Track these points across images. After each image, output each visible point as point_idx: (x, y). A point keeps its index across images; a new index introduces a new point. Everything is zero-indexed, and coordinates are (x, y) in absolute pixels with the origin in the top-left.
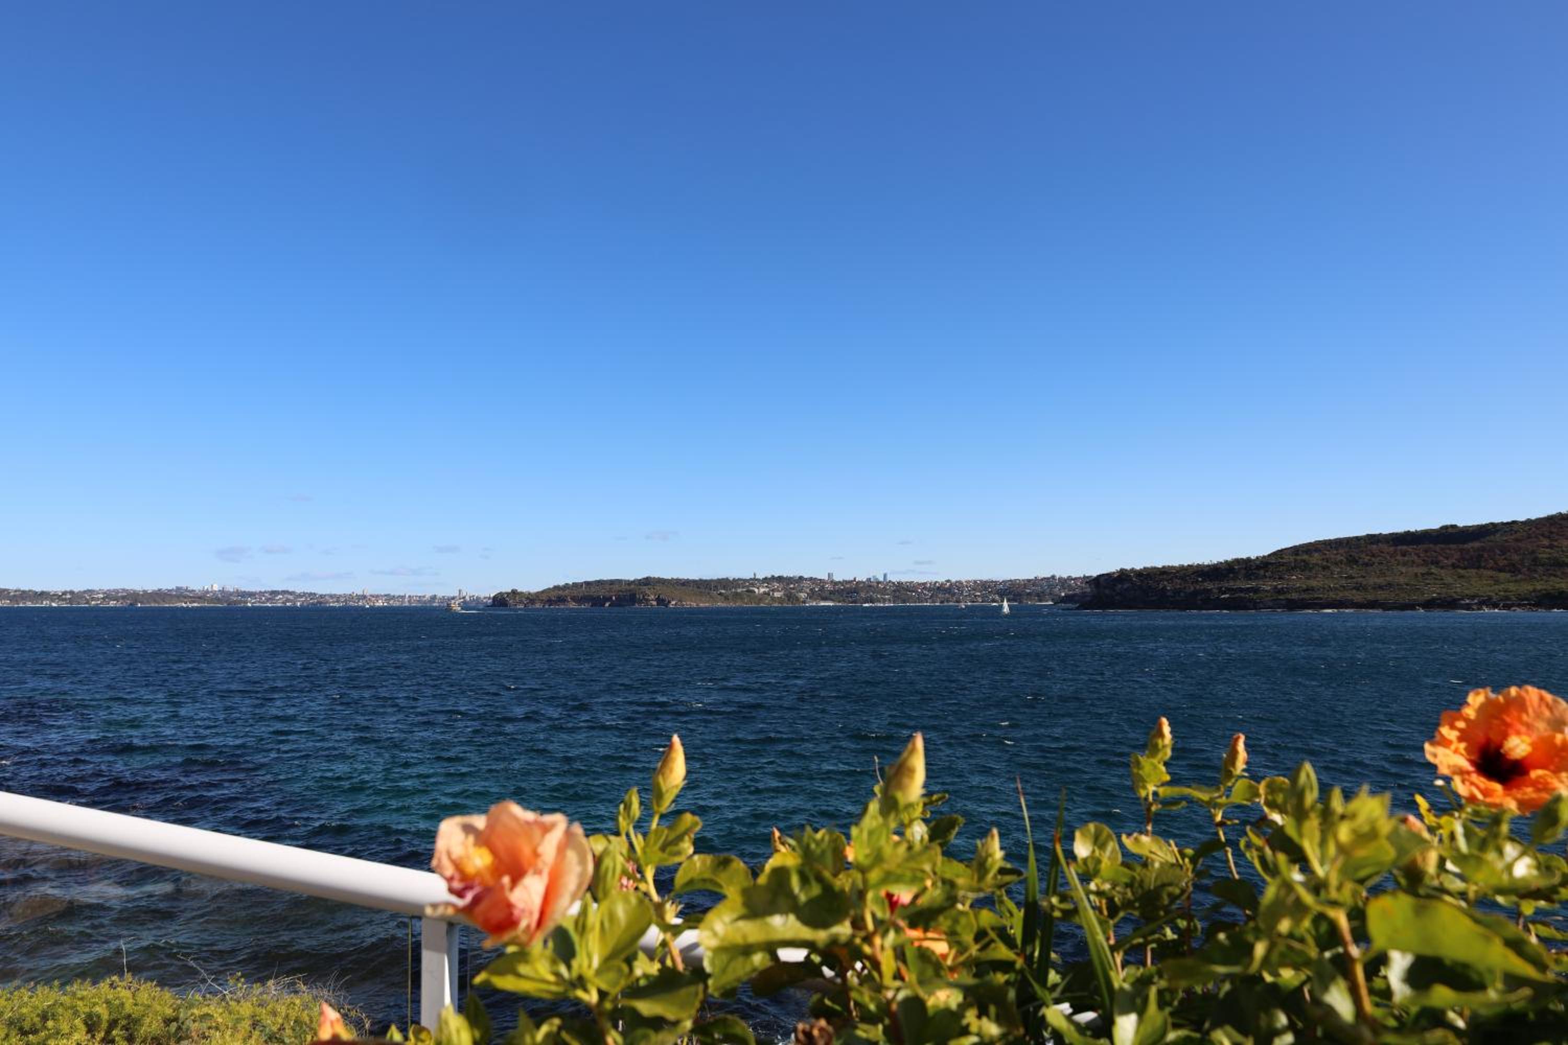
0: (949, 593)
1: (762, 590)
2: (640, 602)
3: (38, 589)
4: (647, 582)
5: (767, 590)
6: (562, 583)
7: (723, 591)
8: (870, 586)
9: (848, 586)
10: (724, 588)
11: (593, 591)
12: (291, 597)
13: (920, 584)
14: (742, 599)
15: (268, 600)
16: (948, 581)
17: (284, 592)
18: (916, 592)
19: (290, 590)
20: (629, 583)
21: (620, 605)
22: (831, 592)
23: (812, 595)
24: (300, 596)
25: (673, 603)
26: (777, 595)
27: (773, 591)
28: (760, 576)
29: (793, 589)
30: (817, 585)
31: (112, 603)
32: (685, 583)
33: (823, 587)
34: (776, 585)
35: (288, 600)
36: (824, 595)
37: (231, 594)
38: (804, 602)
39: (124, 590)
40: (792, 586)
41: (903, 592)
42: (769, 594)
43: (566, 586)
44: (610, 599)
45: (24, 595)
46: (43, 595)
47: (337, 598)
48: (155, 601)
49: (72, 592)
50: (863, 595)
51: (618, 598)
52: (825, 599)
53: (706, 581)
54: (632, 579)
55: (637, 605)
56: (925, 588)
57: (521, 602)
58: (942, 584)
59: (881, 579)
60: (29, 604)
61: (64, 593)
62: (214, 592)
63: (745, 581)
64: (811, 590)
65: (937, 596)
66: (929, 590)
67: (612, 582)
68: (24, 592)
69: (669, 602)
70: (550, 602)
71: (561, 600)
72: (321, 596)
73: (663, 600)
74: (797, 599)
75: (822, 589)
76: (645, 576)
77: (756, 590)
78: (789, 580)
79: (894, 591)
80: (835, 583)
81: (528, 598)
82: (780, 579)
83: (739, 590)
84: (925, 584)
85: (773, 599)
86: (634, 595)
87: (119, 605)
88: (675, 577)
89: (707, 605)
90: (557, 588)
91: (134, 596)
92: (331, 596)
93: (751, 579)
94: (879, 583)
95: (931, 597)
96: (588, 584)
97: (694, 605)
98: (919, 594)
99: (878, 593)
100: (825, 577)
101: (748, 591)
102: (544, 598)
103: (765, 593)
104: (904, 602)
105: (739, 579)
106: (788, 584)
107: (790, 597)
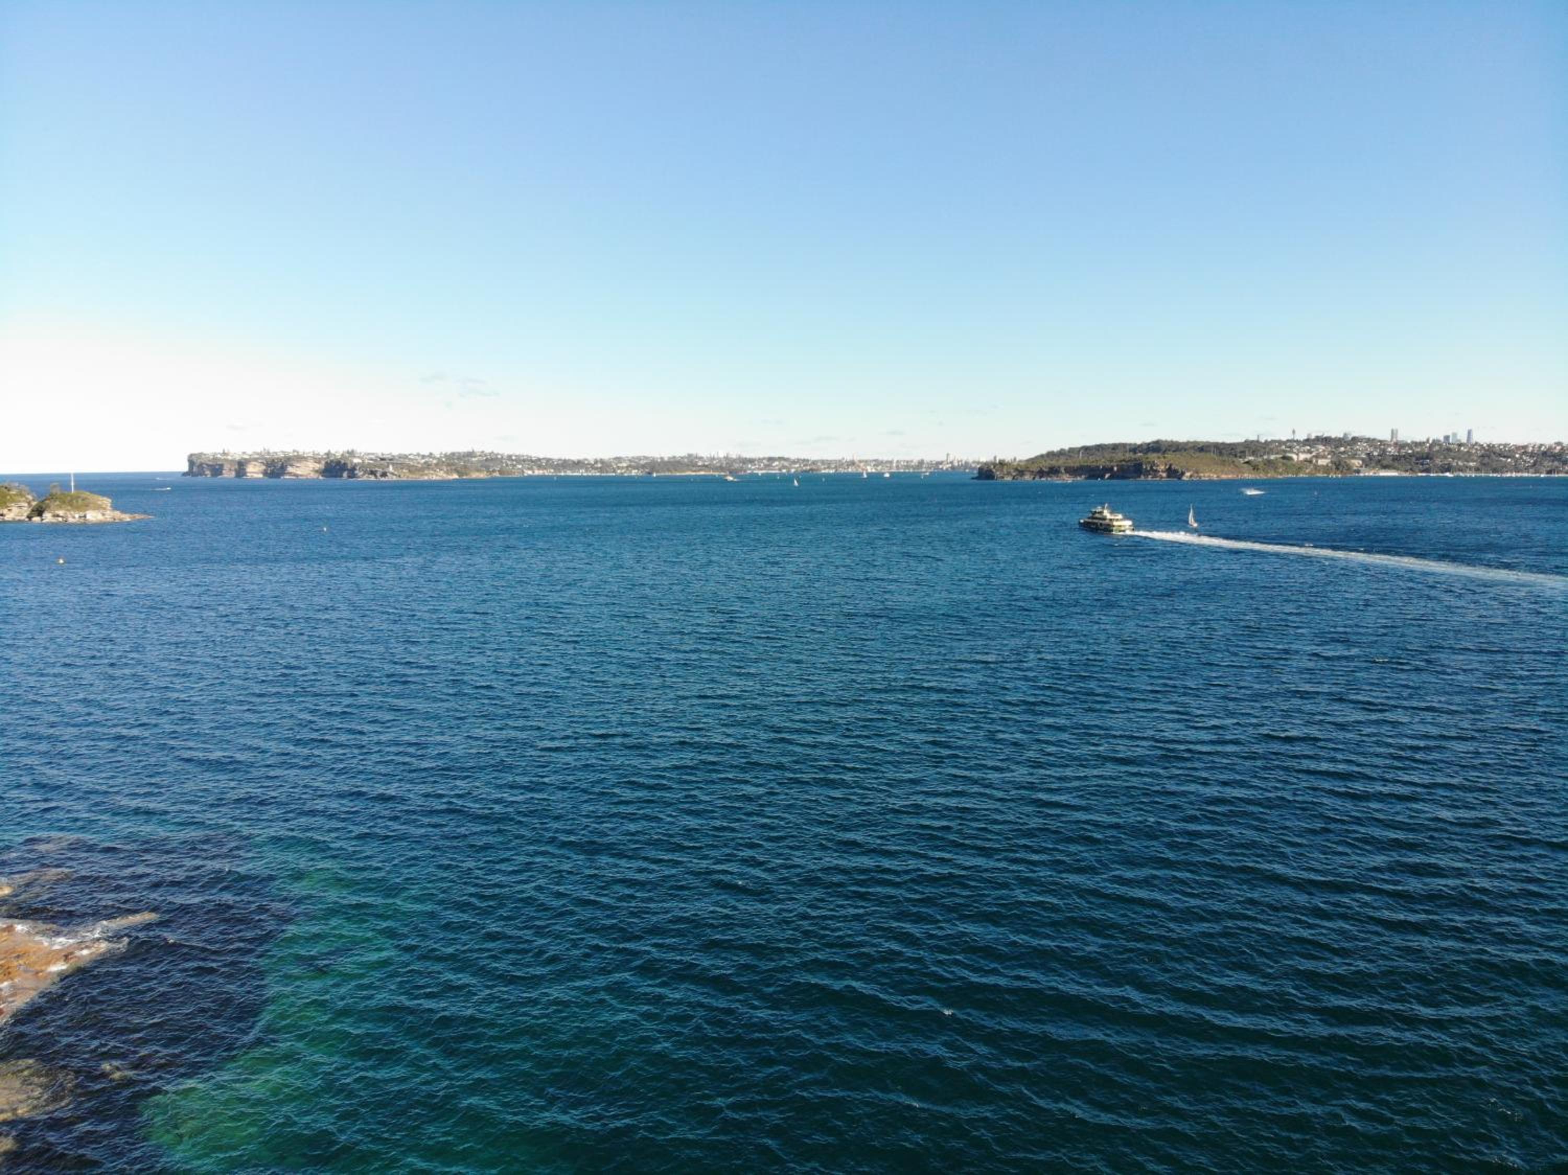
0: (1559, 460)
1: (1302, 457)
2: (1147, 473)
3: (575, 457)
4: (1156, 447)
5: (1308, 456)
6: (1056, 449)
7: (1251, 458)
8: (1449, 450)
9: (1418, 450)
10: (1254, 453)
11: (1091, 461)
12: (786, 464)
13: (1518, 448)
14: (1276, 469)
15: (766, 466)
16: (1559, 444)
17: (780, 459)
18: (1513, 457)
19: (786, 456)
20: (1135, 449)
21: (1124, 478)
22: (1396, 458)
23: (1369, 461)
24: (794, 462)
25: (1188, 474)
26: (1322, 462)
27: (1317, 457)
28: (1302, 437)
29: (1344, 453)
30: (1376, 448)
31: (634, 472)
32: (1202, 448)
33: (1384, 451)
34: (1321, 448)
35: (784, 467)
36: (1385, 463)
37: (734, 460)
38: (1358, 472)
39: (646, 458)
40: (1342, 449)
41: (1493, 457)
42: (1310, 462)
43: (1061, 453)
44: (1111, 469)
45: (565, 464)
46: (578, 464)
47: (828, 464)
48: (669, 470)
49: (602, 461)
50: (1438, 462)
51: (1121, 468)
52: (1385, 467)
53: (1230, 445)
54: (1139, 442)
55: (1142, 478)
56: (1525, 453)
57: (1009, 474)
58: (1550, 448)
59: (1464, 440)
60: (569, 473)
61: (596, 462)
62: (720, 460)
63: (1280, 443)
64: (1368, 454)
65: (1541, 464)
66: (1532, 455)
67: (1115, 447)
68: (565, 461)
69: (1183, 474)
70: (1041, 473)
71: (1054, 471)
72: (814, 463)
73: (1176, 471)
74: (1349, 468)
75: (1383, 453)
76: (1155, 439)
77: (1295, 457)
78: (1339, 442)
79: (1483, 456)
80: (1401, 446)
81: (1016, 469)
82: (1326, 441)
83: (1272, 457)
84: (1525, 447)
85: (1317, 468)
86: (1141, 465)
87: (640, 474)
88: (1192, 440)
89: (1230, 476)
90: (1051, 454)
91: (653, 465)
92: (823, 462)
93: (1288, 441)
94: (1460, 445)
95: (1534, 464)
96: (1086, 449)
97: (1214, 477)
98: (1516, 460)
99: (1459, 459)
100: (1385, 436)
101: (1284, 458)
102: (1035, 468)
103: (1306, 460)
104: (1495, 471)
105: (1273, 441)
106: (1337, 447)
107: (1338, 465)
